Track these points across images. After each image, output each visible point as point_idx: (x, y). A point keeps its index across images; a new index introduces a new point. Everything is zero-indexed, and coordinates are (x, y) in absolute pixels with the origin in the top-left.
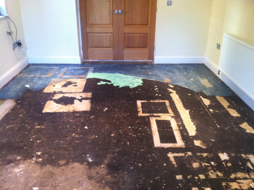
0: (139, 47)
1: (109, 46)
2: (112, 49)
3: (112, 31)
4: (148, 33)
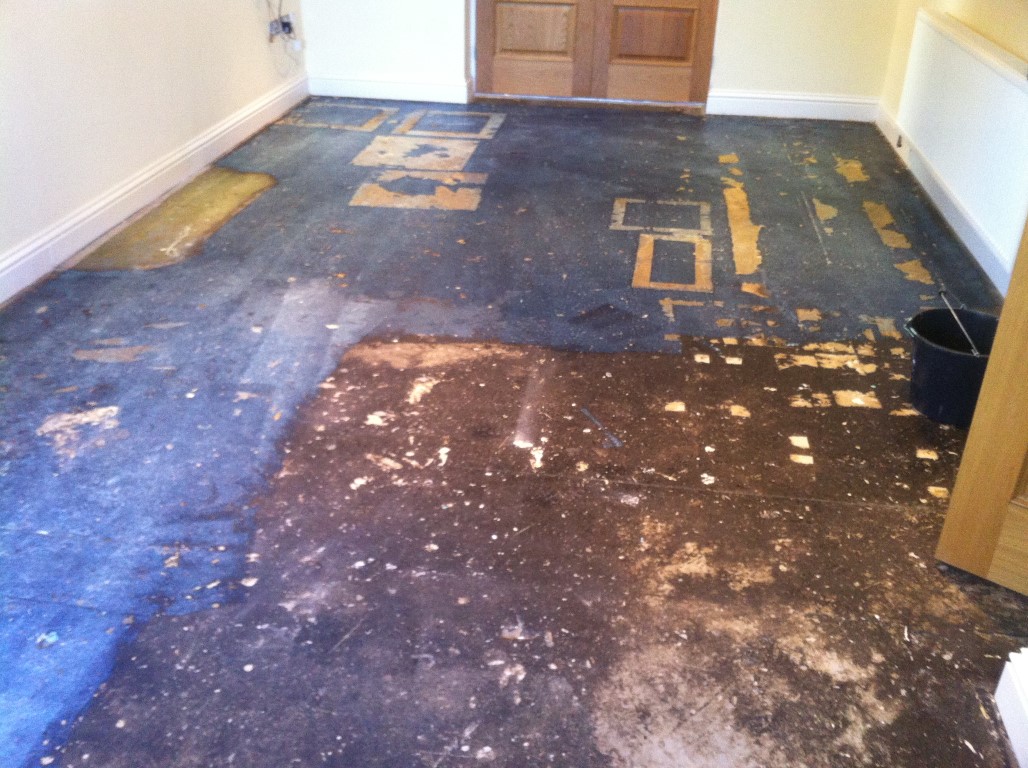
0: (659, 57)
1: (560, 49)
2: (569, 59)
4: (693, 11)
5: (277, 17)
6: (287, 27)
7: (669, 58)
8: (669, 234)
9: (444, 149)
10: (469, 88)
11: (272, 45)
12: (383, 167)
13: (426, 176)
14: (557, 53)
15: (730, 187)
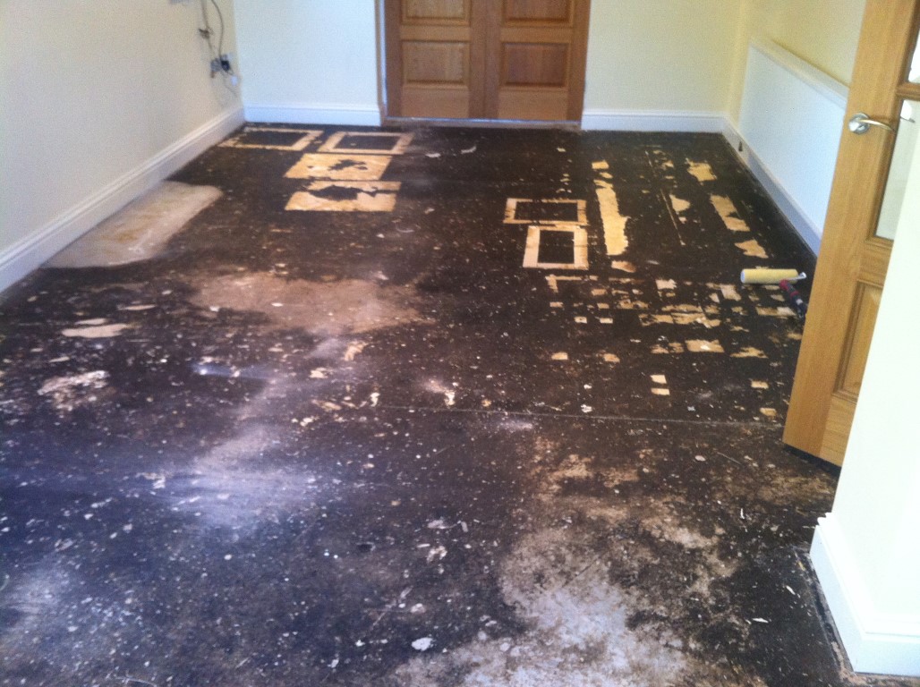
0: (540, 84)
1: (457, 79)
2: (466, 87)
3: (468, 38)
4: (566, 45)
5: (217, 56)
6: (225, 65)
7: (549, 84)
8: (553, 225)
9: (363, 163)
10: (382, 113)
11: (214, 80)
12: (312, 179)
13: (349, 185)
14: (455, 82)
15: (601, 187)
